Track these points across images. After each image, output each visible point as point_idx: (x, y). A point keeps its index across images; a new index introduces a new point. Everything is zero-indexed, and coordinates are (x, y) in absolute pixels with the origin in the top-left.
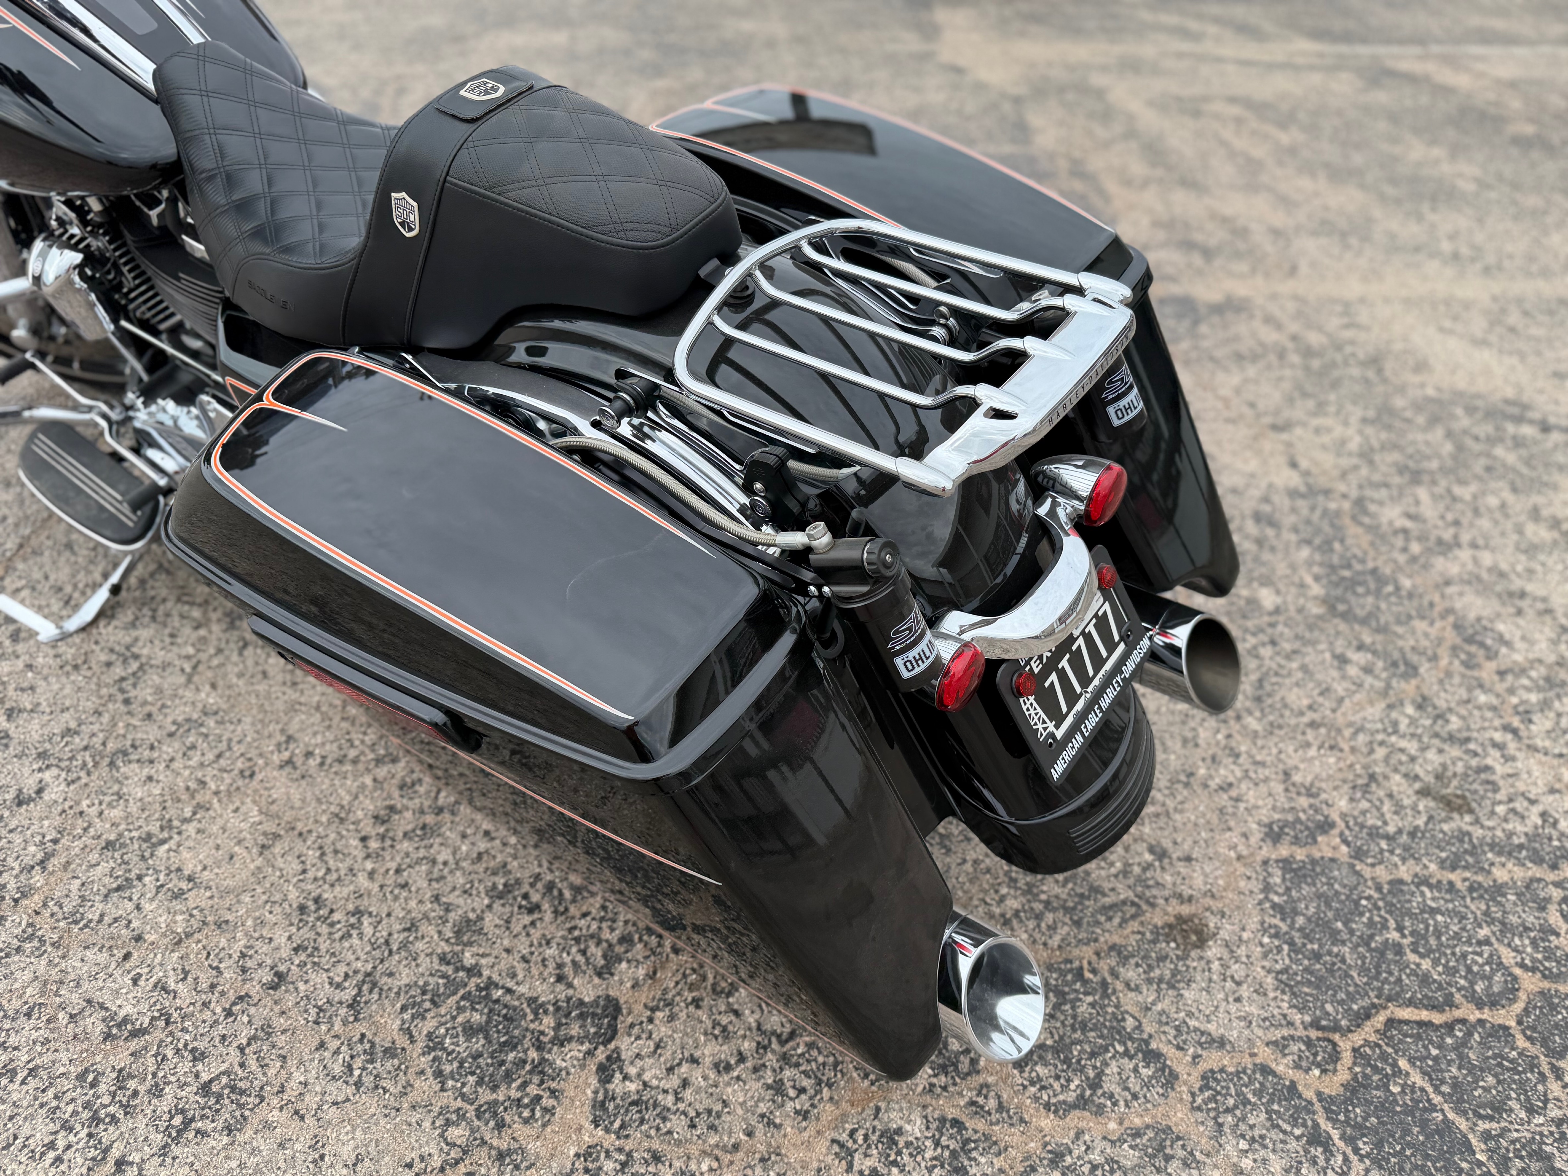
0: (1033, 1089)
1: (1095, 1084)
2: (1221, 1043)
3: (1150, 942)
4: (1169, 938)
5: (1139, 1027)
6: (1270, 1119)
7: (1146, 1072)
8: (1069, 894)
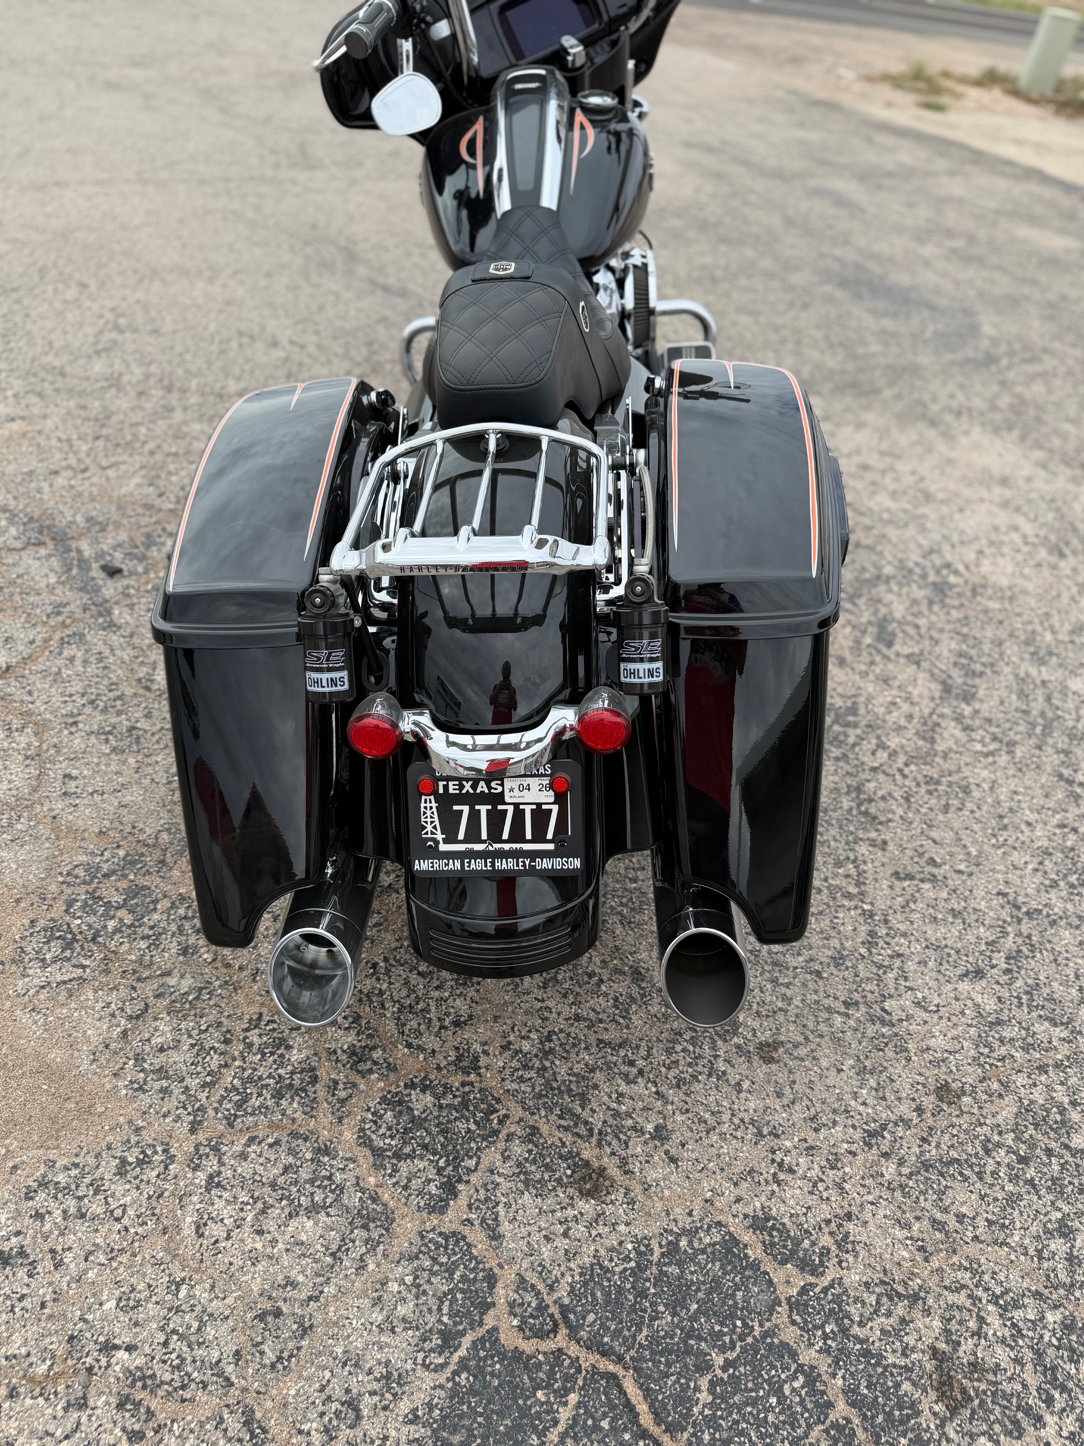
0: (370, 1116)
1: (398, 1156)
2: (495, 1236)
3: (559, 1153)
4: (575, 1168)
5: (469, 1171)
6: (445, 1294)
7: (433, 1188)
8: (564, 1082)
